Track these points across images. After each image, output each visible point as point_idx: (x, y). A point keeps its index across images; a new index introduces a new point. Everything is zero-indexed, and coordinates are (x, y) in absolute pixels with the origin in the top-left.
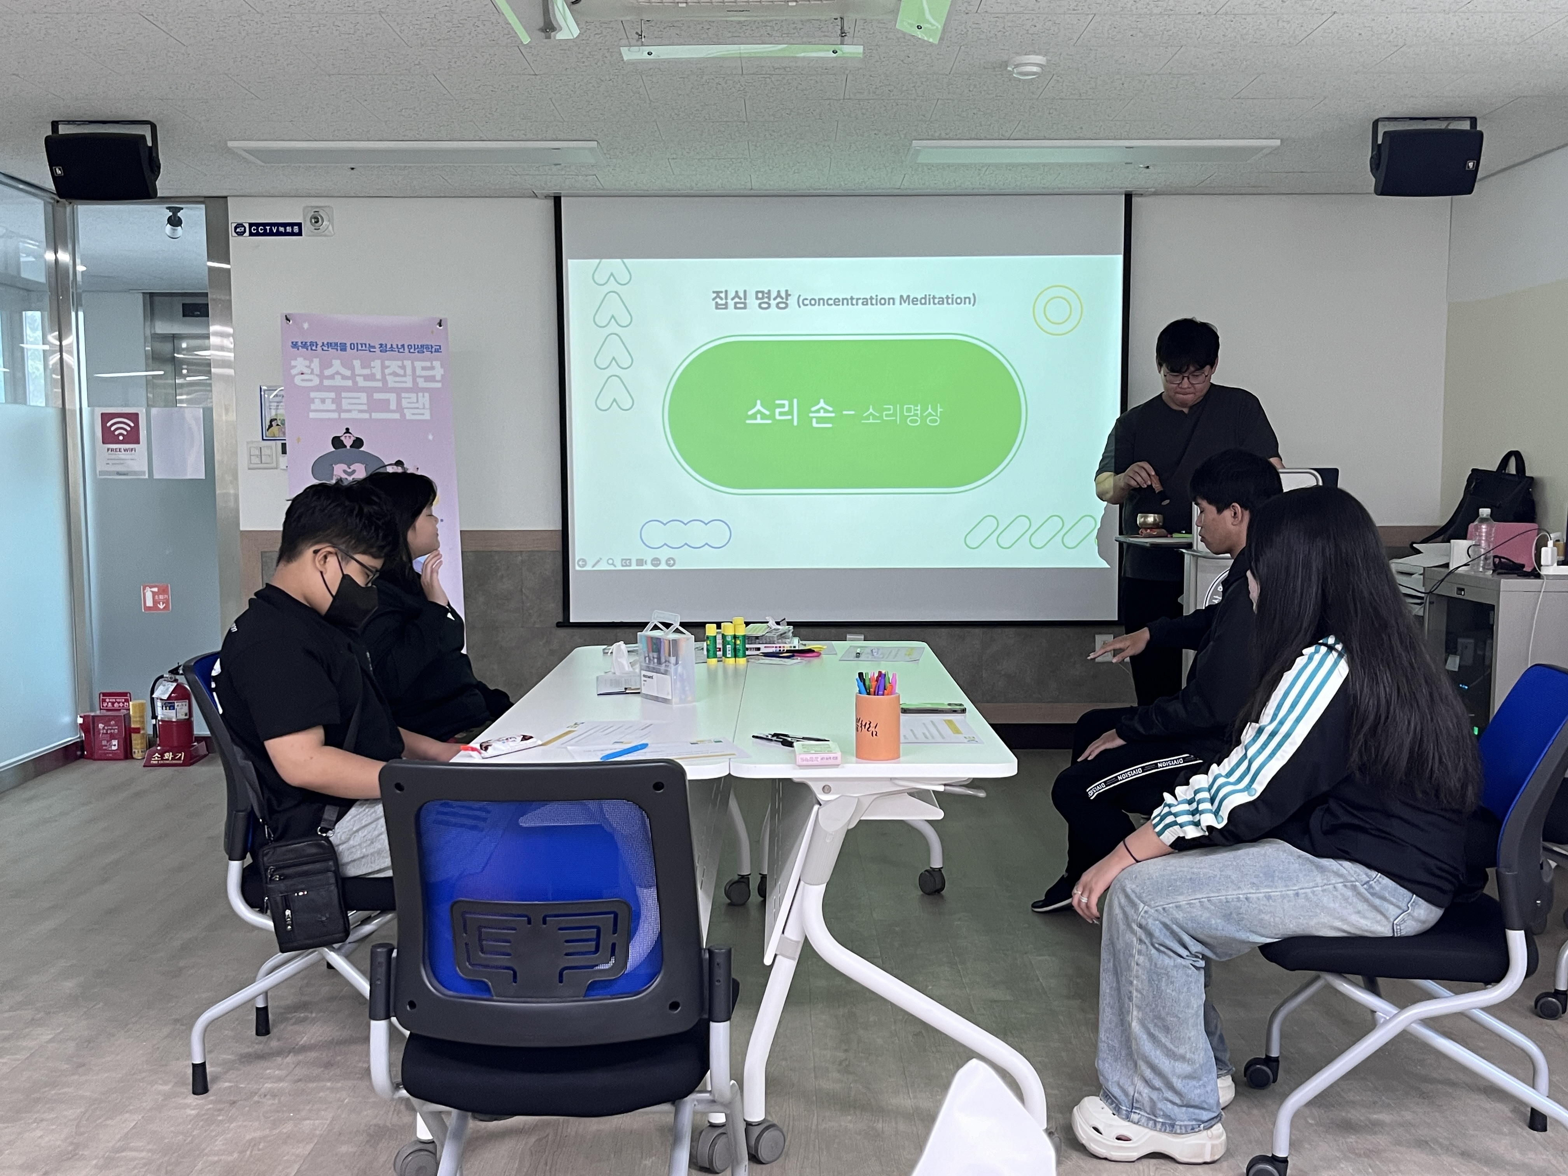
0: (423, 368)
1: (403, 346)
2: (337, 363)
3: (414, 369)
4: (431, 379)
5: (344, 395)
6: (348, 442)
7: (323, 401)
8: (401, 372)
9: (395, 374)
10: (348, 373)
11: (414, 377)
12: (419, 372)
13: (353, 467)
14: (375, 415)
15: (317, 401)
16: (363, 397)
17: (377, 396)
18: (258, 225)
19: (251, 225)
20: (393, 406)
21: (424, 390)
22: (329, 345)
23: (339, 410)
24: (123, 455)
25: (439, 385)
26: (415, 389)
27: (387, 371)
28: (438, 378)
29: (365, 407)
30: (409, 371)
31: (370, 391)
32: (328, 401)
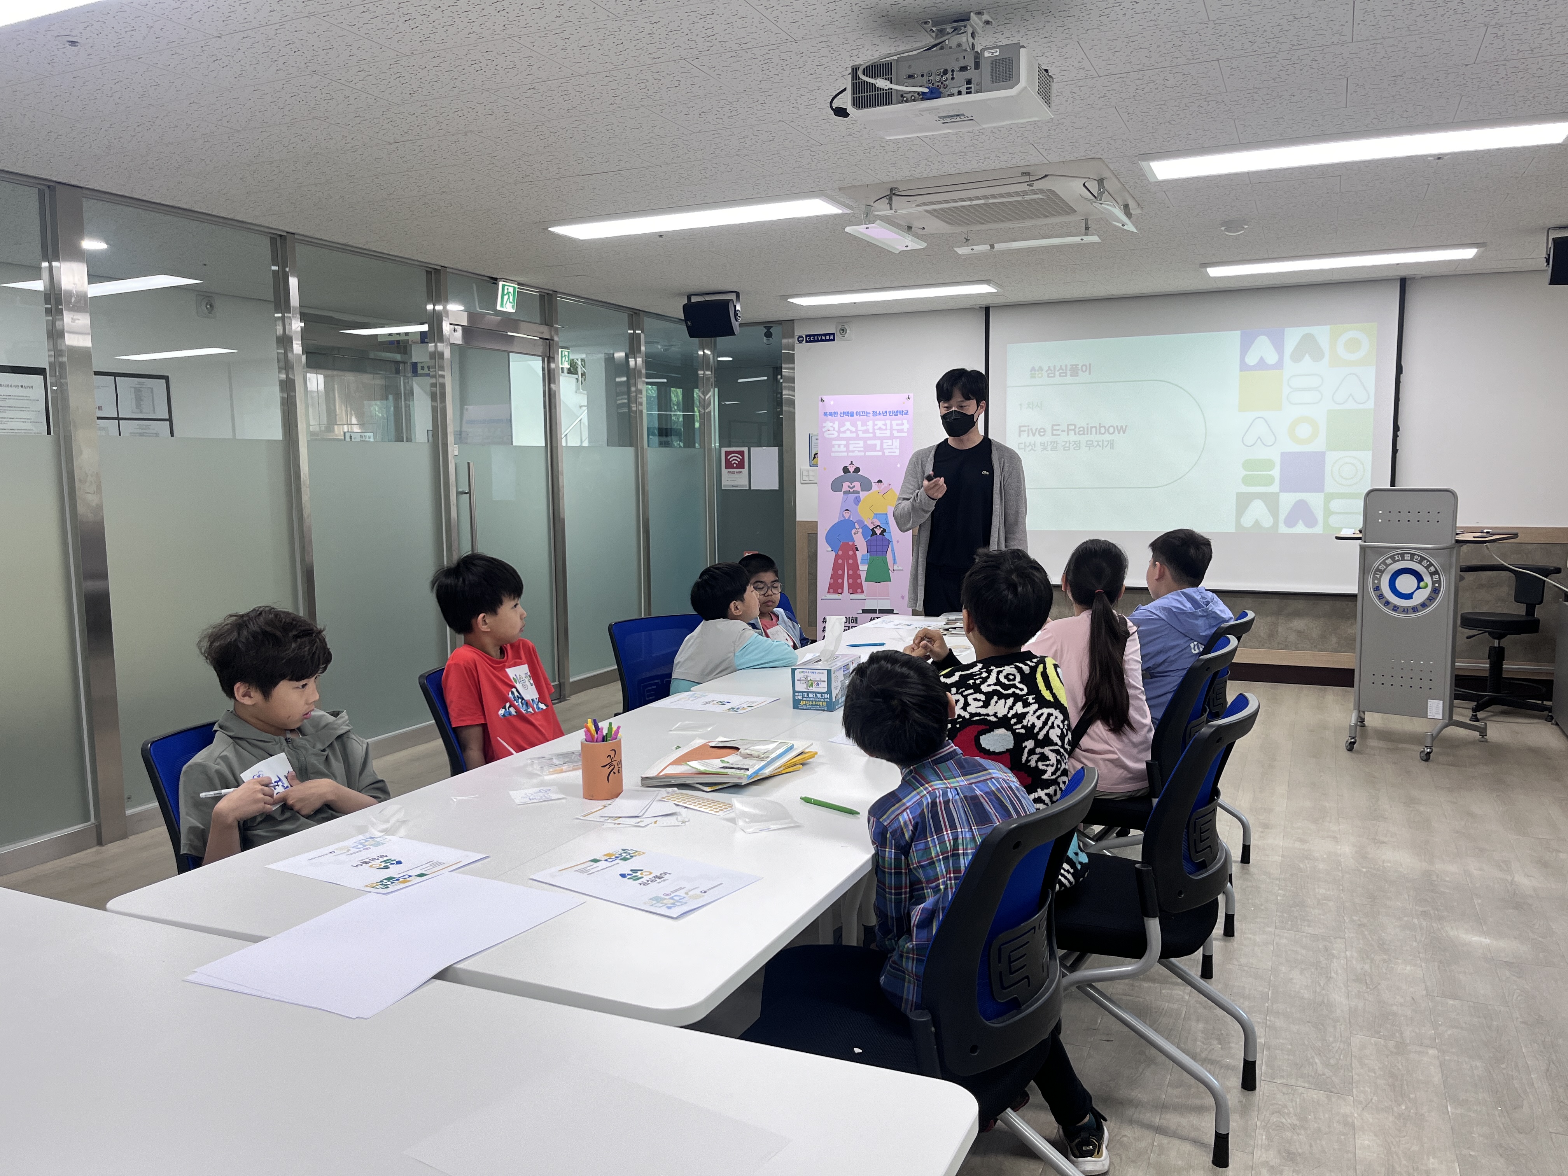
0: (897, 425)
1: (886, 412)
2: (848, 424)
3: (891, 425)
4: (901, 431)
5: (851, 442)
6: (852, 469)
7: (839, 446)
8: (884, 427)
9: (880, 429)
10: (853, 429)
11: (892, 430)
12: (895, 427)
13: (853, 484)
14: (868, 454)
15: (836, 446)
16: (861, 443)
17: (869, 442)
18: (810, 336)
19: (807, 336)
20: (878, 448)
21: (896, 438)
22: (844, 413)
23: (848, 451)
24: (736, 475)
25: (905, 434)
26: (892, 437)
27: (876, 427)
28: (906, 430)
29: (862, 449)
30: (889, 427)
31: (865, 440)
32: (842, 446)
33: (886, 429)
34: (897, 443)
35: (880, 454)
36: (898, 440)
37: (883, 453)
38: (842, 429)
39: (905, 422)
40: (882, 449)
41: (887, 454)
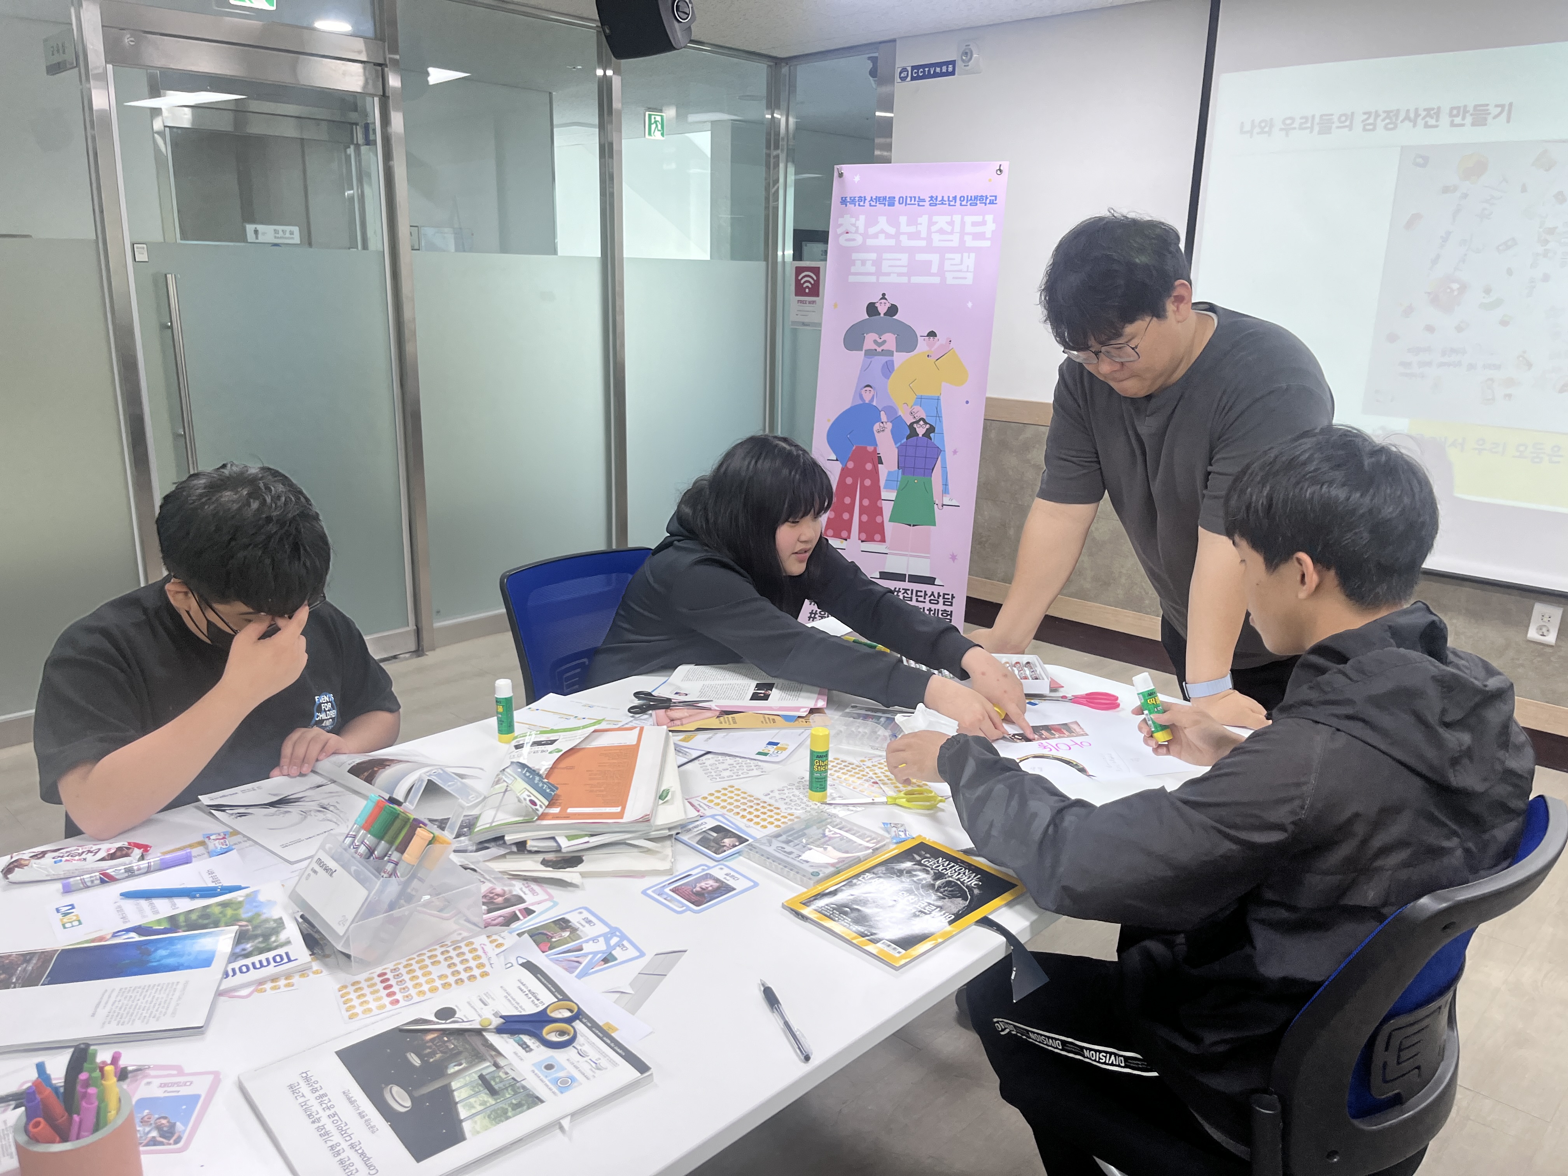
1: (955, 198)
2: (882, 220)
3: (963, 223)
4: (980, 236)
5: (885, 256)
6: (882, 309)
7: (864, 262)
8: (948, 228)
9: (941, 231)
10: (892, 231)
11: (963, 233)
12: (969, 228)
13: (884, 337)
14: (915, 280)
15: (858, 263)
16: (904, 257)
17: (920, 257)
18: (920, 67)
19: (915, 68)
20: (934, 269)
21: (970, 250)
22: (878, 199)
23: (879, 273)
29: (905, 270)
31: (912, 251)
32: (869, 263)
33: (952, 233)
34: (970, 260)
35: (936, 280)
36: (973, 255)
37: (943, 279)
38: (872, 231)
39: (989, 218)
40: (941, 272)
41: (950, 281)
